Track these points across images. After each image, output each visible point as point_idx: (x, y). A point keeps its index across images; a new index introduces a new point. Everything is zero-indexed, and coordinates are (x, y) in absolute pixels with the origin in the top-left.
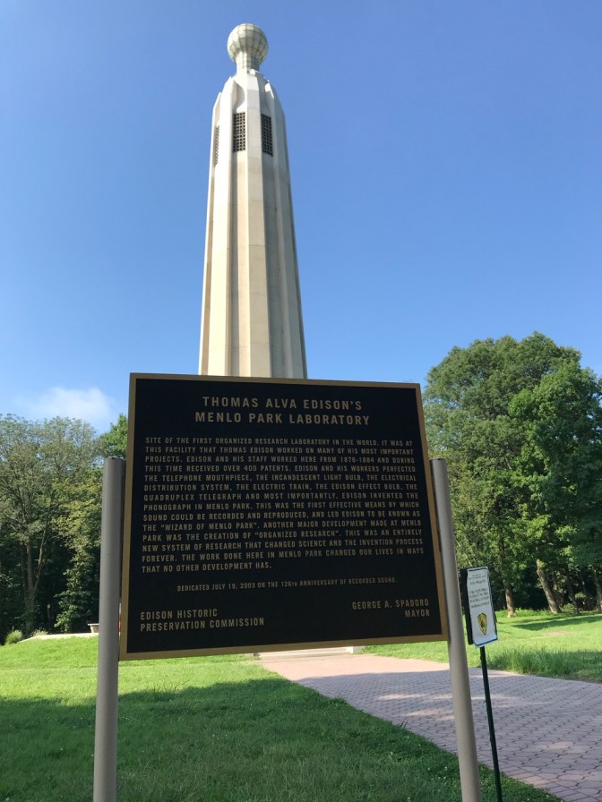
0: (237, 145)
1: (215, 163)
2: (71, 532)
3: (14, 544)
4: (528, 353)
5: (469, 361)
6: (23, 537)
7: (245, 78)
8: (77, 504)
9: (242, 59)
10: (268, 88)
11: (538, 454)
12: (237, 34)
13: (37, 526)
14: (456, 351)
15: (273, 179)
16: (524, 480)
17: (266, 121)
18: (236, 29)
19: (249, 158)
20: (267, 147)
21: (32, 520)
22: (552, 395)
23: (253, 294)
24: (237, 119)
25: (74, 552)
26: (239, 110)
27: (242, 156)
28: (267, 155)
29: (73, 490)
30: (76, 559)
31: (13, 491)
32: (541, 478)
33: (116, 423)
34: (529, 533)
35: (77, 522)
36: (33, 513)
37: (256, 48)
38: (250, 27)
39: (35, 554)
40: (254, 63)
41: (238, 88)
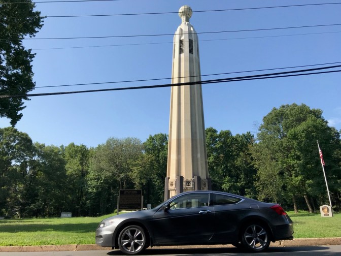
0: (181, 52)
1: (174, 57)
2: (134, 177)
3: (115, 181)
4: (298, 113)
5: (276, 115)
6: (118, 179)
7: (184, 26)
8: (135, 168)
9: (183, 18)
10: (192, 29)
11: (298, 153)
12: (182, 9)
13: (123, 175)
14: (275, 109)
15: (193, 62)
16: (293, 162)
17: (191, 42)
18: (181, 8)
19: (185, 56)
20: (191, 51)
21: (121, 173)
22: (303, 131)
23: (185, 104)
24: (181, 42)
25: (135, 184)
26: (182, 39)
27: (183, 55)
28: (191, 54)
29: (134, 163)
30: (136, 186)
31: (115, 163)
32: (298, 162)
33: (148, 138)
34: (293, 182)
35: (136, 174)
36: (121, 171)
37: (188, 14)
38: (186, 7)
39: (123, 184)
40: (188, 20)
41: (181, 30)
